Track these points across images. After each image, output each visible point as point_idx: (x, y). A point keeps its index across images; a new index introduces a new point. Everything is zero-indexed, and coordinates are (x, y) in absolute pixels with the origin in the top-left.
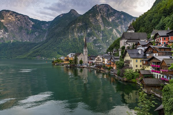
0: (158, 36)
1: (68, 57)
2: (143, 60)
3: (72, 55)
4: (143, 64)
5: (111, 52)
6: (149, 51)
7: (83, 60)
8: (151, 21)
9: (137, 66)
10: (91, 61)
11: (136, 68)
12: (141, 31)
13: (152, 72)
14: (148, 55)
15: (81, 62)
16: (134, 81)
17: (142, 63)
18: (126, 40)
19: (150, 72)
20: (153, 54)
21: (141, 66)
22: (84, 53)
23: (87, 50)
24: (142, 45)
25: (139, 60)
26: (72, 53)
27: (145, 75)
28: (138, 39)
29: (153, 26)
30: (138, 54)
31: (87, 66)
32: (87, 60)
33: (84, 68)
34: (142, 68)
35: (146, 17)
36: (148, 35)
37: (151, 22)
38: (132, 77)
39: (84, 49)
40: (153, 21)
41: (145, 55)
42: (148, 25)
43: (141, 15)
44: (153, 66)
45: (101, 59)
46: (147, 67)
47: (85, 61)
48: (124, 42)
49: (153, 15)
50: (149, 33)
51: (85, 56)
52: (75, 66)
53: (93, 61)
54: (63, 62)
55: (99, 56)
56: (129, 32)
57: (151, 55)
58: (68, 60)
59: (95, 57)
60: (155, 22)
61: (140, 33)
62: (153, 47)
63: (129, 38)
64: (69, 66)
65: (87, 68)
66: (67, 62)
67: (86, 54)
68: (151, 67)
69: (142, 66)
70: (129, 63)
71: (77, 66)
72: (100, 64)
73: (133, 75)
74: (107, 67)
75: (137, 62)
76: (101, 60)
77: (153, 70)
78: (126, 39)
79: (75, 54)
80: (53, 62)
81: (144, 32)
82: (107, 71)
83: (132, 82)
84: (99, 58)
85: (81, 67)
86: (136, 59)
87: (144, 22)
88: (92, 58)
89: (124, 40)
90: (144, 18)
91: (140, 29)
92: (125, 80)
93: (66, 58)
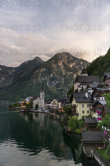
0: (107, 78)
1: (25, 101)
2: (90, 105)
3: (29, 99)
4: (91, 110)
5: (68, 96)
6: (96, 94)
7: (39, 105)
8: (102, 64)
9: (83, 112)
10: (48, 105)
11: (83, 115)
12: (94, 75)
13: (98, 121)
14: (95, 99)
15: (37, 107)
16: (79, 132)
17: (89, 108)
18: (79, 84)
19: (96, 121)
20: (100, 98)
21: (88, 112)
22: (41, 97)
23: (44, 94)
24: (92, 88)
25: (85, 105)
26: (30, 97)
27: (90, 125)
28: (91, 82)
29: (104, 70)
30: (86, 97)
31: (42, 111)
32: (44, 104)
33: (38, 112)
34: (89, 114)
35: (98, 62)
36: (100, 78)
37: (102, 66)
38: (76, 126)
39: (41, 93)
40: (104, 65)
41: (92, 99)
42: (100, 69)
43: (94, 60)
44: (98, 113)
45: (57, 102)
46: (94, 113)
47: (42, 105)
48: (78, 85)
49: (105, 59)
50: (101, 76)
51: (42, 100)
52: (30, 110)
53: (50, 105)
54: (21, 106)
55: (54, 100)
56: (83, 75)
57: (98, 98)
58: (25, 104)
59: (52, 101)
60: (106, 66)
61: (93, 76)
62: (100, 90)
63: (82, 81)
64: (23, 111)
65: (41, 112)
66: (24, 106)
67: (43, 98)
68: (97, 114)
69: (90, 113)
70: (76, 109)
71: (32, 110)
72: (55, 108)
73: (78, 123)
74: (59, 111)
75: (83, 107)
76: (56, 104)
77: (100, 118)
78: (79, 82)
79: (32, 98)
80: (10, 106)
81: (97, 75)
82: (58, 116)
83: (77, 133)
84: (54, 102)
85: (35, 111)
86: (82, 104)
87: (97, 66)
88: (49, 101)
89: (78, 83)
90: (96, 62)
91: (94, 73)
92: (69, 130)
93: (23, 102)
